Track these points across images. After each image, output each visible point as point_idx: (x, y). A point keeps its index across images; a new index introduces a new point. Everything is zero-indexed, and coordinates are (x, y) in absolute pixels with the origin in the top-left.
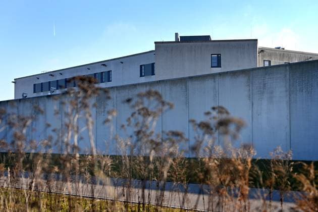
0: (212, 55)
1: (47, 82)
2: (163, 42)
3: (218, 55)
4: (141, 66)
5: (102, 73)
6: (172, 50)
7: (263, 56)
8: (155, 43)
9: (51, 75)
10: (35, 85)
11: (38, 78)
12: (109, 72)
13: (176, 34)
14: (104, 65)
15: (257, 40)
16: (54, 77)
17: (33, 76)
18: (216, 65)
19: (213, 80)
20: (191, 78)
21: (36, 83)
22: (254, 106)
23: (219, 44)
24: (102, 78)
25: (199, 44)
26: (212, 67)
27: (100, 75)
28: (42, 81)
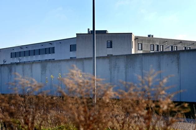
1: (18, 52)
2: (81, 34)
3: (110, 41)
4: (71, 45)
5: (50, 48)
6: (86, 39)
7: (138, 41)
8: (77, 34)
9: (21, 48)
10: (11, 53)
11: (13, 49)
12: (53, 48)
13: (88, 29)
14: (51, 44)
15: (132, 33)
16: (23, 49)
17: (11, 48)
18: (110, 47)
21: (12, 52)
24: (49, 51)
26: (107, 48)
27: (48, 49)
28: (15, 51)
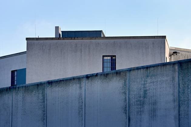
0: (103, 56)
3: (112, 56)
6: (49, 49)
8: (27, 39)
13: (57, 28)
19: (78, 85)
20: (50, 83)
22: (131, 122)
23: (114, 42)
25: (87, 41)
